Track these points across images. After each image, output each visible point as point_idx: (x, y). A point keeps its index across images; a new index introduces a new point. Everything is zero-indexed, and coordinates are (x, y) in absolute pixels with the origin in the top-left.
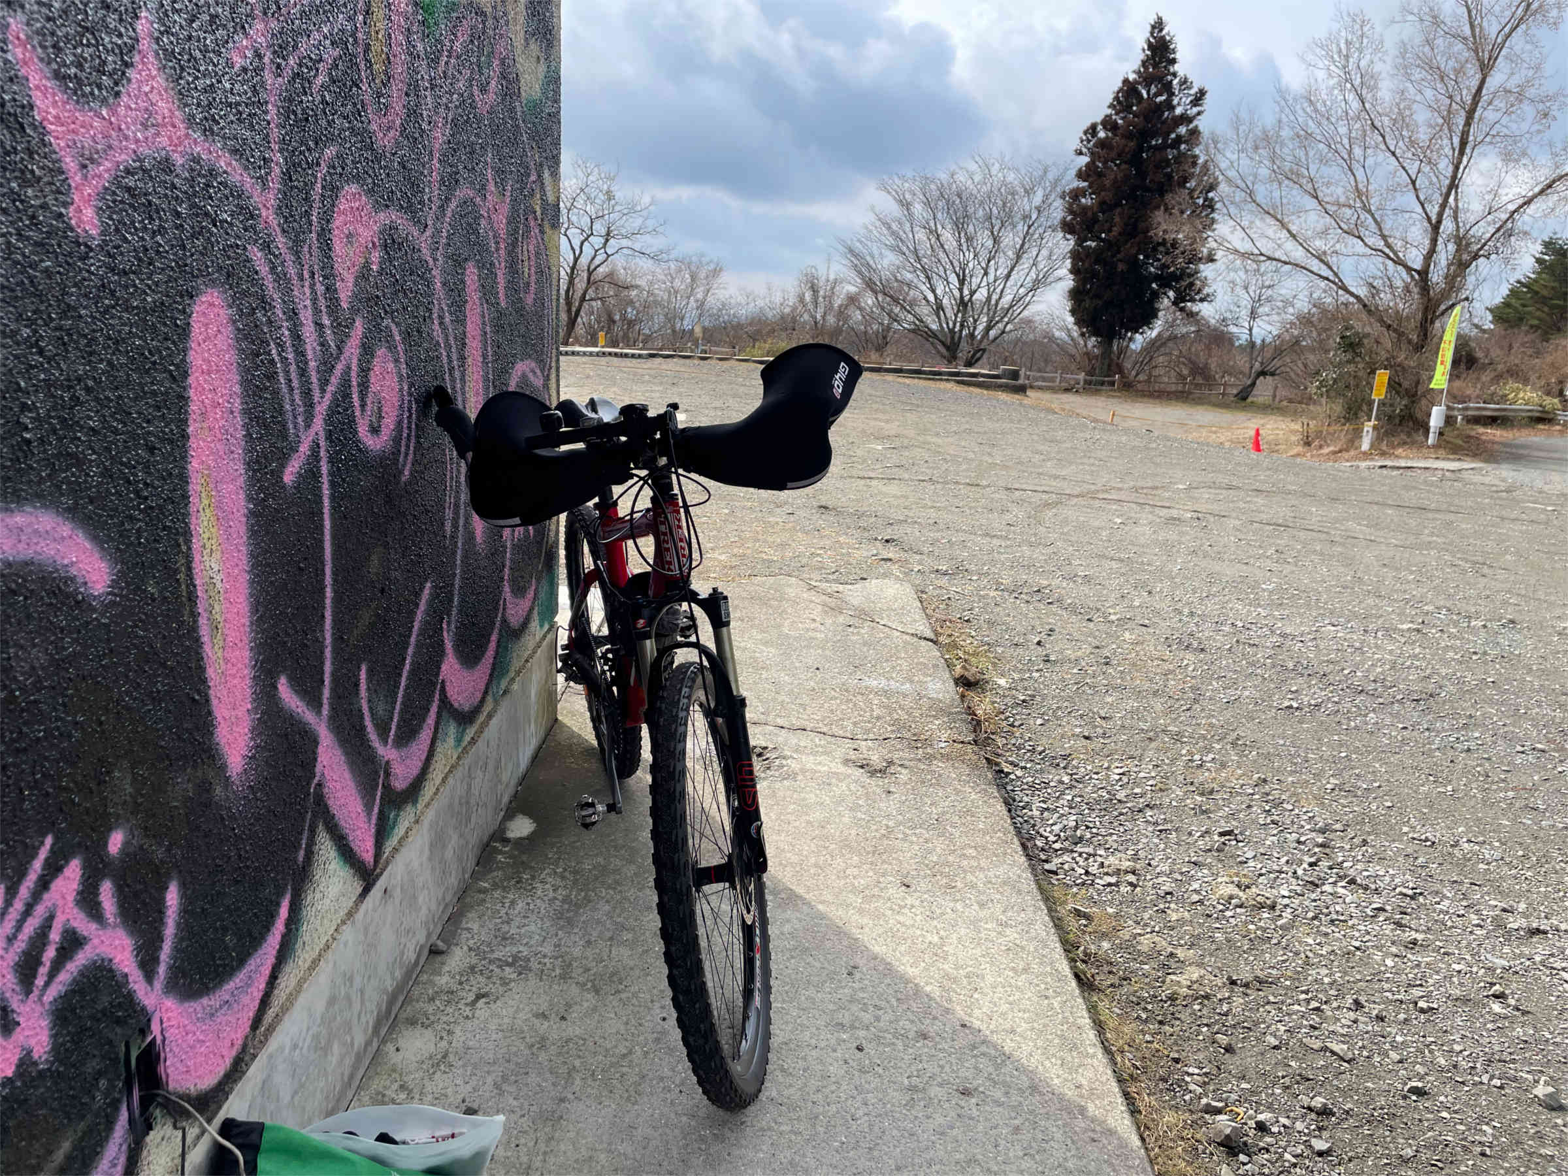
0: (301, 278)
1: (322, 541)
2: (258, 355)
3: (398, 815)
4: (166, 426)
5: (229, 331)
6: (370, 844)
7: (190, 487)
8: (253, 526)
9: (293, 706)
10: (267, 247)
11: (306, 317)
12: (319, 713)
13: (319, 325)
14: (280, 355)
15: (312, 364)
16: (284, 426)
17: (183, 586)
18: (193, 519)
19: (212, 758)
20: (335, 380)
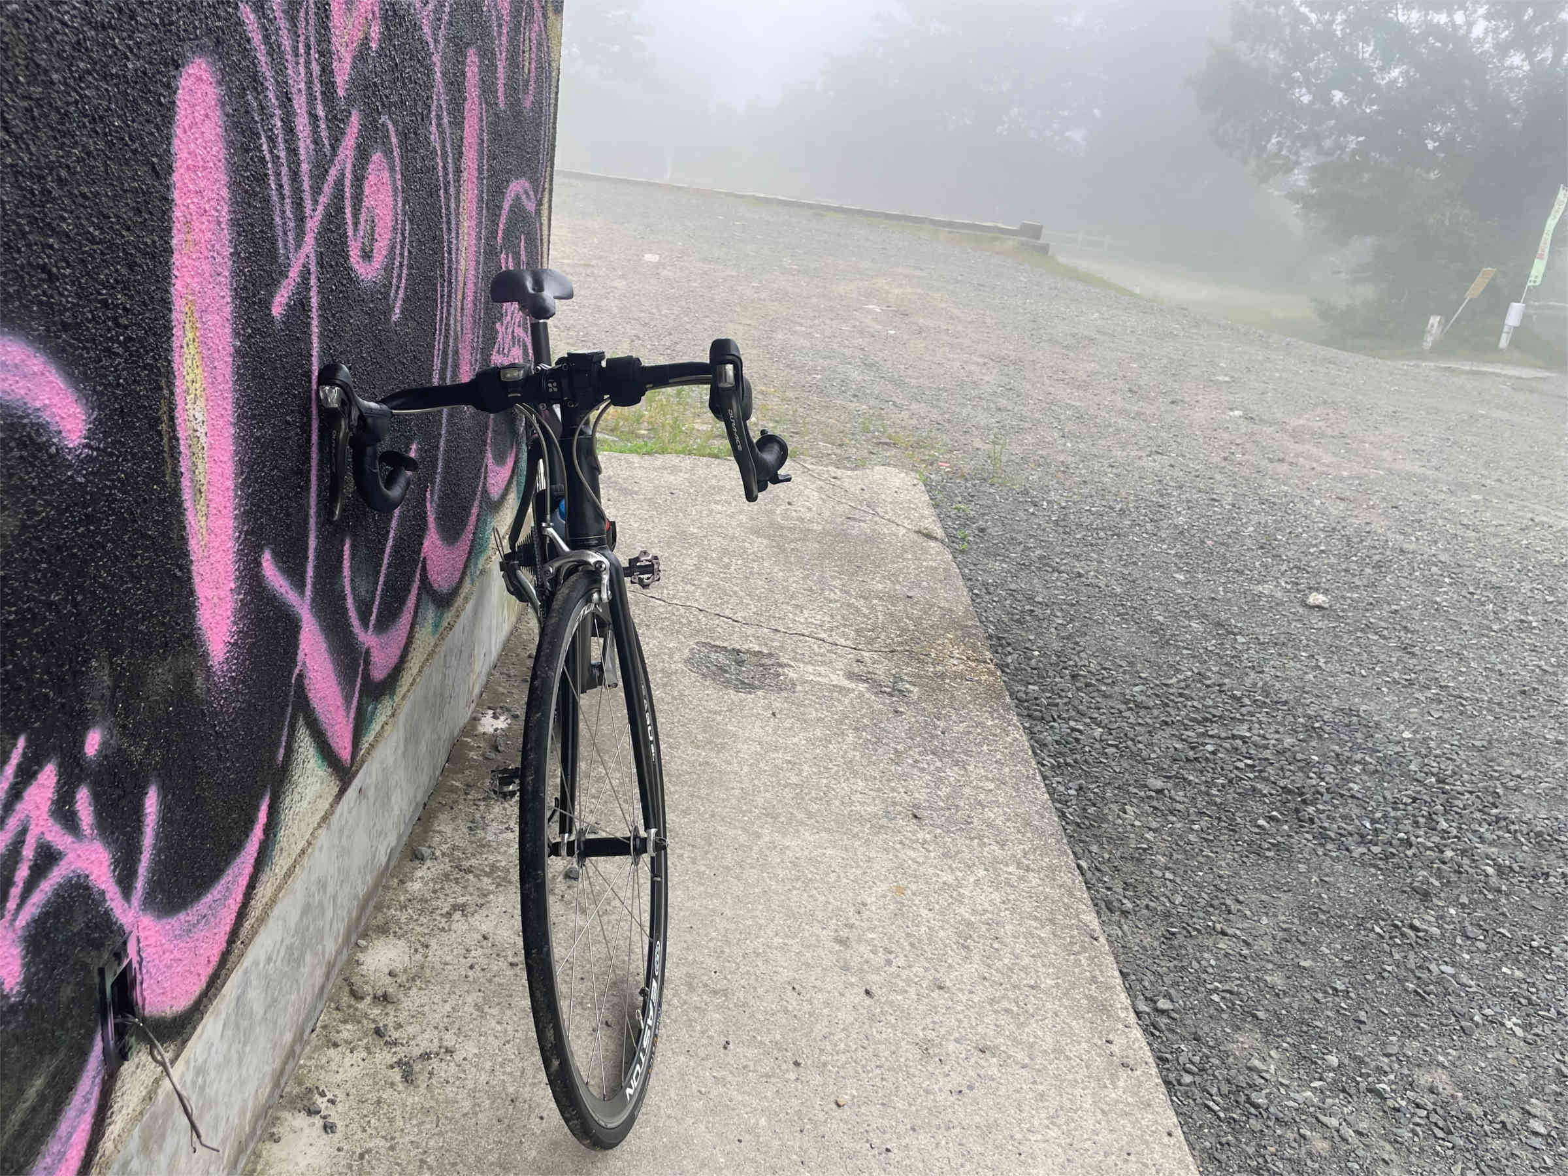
0: (296, 53)
1: (309, 390)
2: (247, 151)
3: (375, 708)
4: (147, 236)
5: (217, 116)
6: (347, 740)
7: (174, 316)
8: (238, 367)
9: (277, 586)
11: (300, 107)
12: (302, 593)
13: (314, 119)
14: (271, 152)
15: (305, 167)
16: (274, 243)
17: (165, 440)
18: (176, 357)
19: (193, 645)
20: (328, 188)
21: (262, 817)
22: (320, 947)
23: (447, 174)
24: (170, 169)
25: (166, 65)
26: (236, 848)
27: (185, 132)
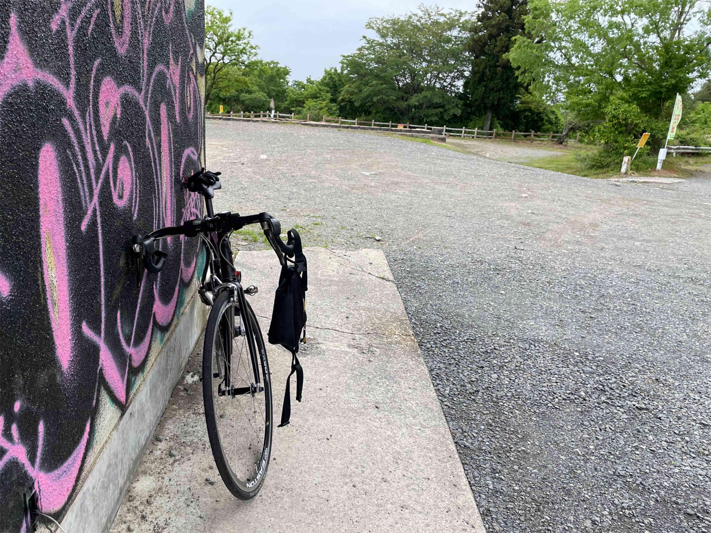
0: (86, 130)
1: (99, 255)
2: (68, 171)
3: (136, 379)
4: (30, 213)
5: (55, 162)
6: (124, 394)
7: (42, 240)
8: (68, 253)
9: (89, 335)
11: (89, 149)
12: (100, 336)
13: (95, 152)
14: (78, 169)
15: (92, 171)
16: (80, 202)
17: (40, 287)
18: (43, 255)
19: (55, 363)
20: (102, 176)
21: (88, 429)
22: (116, 481)
23: (155, 156)
24: (38, 187)
25: (34, 150)
26: (76, 443)
27: (43, 171)
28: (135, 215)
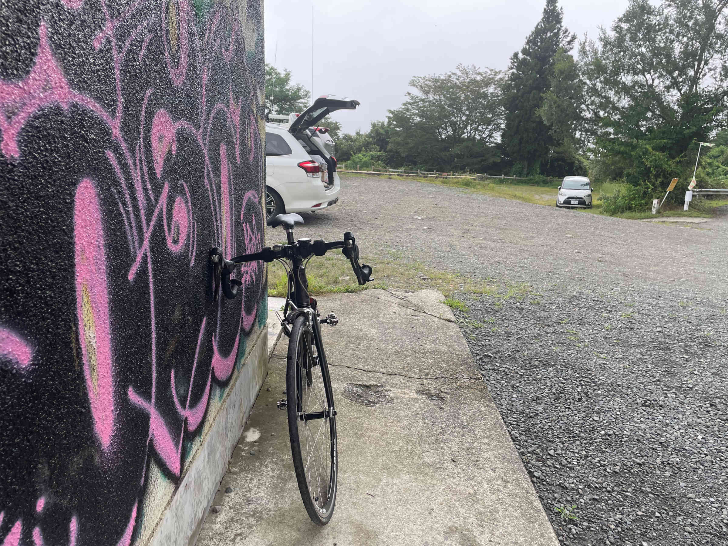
0: (135, 165)
1: (149, 308)
2: (112, 212)
3: (192, 444)
4: (62, 262)
5: (96, 201)
6: (178, 465)
7: (77, 293)
8: (112, 308)
9: (136, 402)
10: (116, 150)
11: (138, 186)
12: (150, 401)
13: (145, 190)
14: (125, 209)
15: (142, 212)
16: (127, 248)
17: (74, 351)
18: (79, 311)
19: (93, 442)
20: (154, 218)
21: (134, 514)
23: (214, 198)
24: (72, 230)
25: (69, 185)
27: (80, 211)
28: (193, 261)
